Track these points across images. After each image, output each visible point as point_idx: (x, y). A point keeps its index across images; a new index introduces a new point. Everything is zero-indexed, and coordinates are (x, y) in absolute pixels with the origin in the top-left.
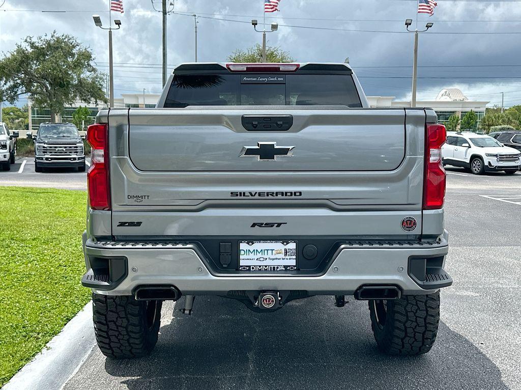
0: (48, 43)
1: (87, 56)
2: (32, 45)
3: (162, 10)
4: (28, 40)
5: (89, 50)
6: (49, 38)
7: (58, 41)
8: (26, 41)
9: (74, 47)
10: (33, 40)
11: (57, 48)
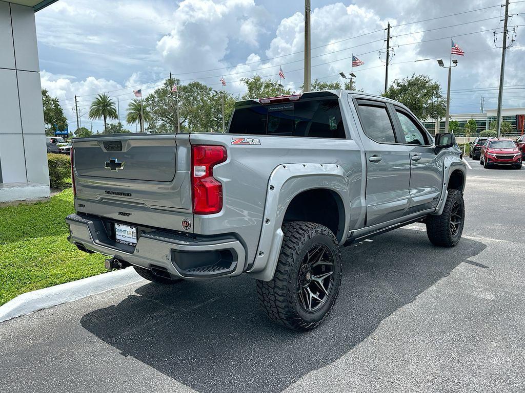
0: (409, 81)
1: (436, 87)
2: (398, 85)
3: (502, 46)
4: (396, 82)
5: (438, 83)
6: (410, 78)
7: (417, 79)
8: (394, 82)
9: (427, 82)
10: (399, 81)
11: (415, 84)
